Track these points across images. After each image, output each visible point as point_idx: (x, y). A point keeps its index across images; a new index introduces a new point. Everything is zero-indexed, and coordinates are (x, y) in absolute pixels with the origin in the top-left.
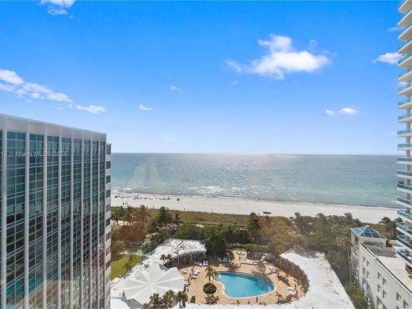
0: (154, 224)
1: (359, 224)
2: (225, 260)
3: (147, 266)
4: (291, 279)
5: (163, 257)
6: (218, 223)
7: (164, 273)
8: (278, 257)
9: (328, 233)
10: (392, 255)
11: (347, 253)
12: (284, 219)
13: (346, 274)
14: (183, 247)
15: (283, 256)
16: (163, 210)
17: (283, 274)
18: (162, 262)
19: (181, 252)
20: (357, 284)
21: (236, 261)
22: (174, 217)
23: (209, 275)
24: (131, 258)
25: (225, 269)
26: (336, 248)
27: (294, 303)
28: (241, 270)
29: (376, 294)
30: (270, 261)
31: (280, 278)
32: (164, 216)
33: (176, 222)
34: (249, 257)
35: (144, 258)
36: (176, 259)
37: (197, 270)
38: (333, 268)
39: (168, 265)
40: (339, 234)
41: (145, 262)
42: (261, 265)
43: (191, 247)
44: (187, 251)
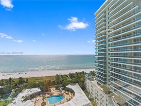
0: (16, 85)
1: (86, 73)
2: (48, 92)
3: (15, 103)
4: (70, 93)
5: (23, 97)
6: (44, 80)
7: (24, 103)
8: (65, 87)
9: (79, 77)
10: (94, 80)
11: (84, 82)
12: (66, 75)
13: (84, 88)
14: (31, 92)
15: (67, 87)
16: (20, 78)
17: (67, 92)
18: (22, 99)
19: (30, 93)
20: (86, 90)
21: (52, 92)
22: (26, 80)
23: (43, 99)
24: (6, 102)
25: (48, 96)
26: (81, 81)
27: (72, 100)
28: (54, 94)
29: (91, 91)
30: (63, 89)
31: (67, 94)
32: (21, 81)
33: (27, 82)
34: (56, 89)
35: (12, 100)
36: (28, 97)
37: (38, 99)
38: (81, 87)
39: (25, 100)
40: (82, 77)
41: (14, 101)
42: (60, 91)
43: (34, 91)
44: (33, 92)
